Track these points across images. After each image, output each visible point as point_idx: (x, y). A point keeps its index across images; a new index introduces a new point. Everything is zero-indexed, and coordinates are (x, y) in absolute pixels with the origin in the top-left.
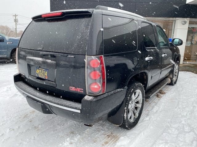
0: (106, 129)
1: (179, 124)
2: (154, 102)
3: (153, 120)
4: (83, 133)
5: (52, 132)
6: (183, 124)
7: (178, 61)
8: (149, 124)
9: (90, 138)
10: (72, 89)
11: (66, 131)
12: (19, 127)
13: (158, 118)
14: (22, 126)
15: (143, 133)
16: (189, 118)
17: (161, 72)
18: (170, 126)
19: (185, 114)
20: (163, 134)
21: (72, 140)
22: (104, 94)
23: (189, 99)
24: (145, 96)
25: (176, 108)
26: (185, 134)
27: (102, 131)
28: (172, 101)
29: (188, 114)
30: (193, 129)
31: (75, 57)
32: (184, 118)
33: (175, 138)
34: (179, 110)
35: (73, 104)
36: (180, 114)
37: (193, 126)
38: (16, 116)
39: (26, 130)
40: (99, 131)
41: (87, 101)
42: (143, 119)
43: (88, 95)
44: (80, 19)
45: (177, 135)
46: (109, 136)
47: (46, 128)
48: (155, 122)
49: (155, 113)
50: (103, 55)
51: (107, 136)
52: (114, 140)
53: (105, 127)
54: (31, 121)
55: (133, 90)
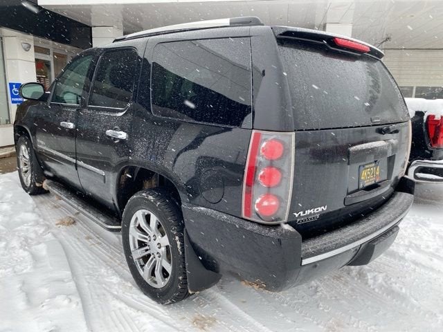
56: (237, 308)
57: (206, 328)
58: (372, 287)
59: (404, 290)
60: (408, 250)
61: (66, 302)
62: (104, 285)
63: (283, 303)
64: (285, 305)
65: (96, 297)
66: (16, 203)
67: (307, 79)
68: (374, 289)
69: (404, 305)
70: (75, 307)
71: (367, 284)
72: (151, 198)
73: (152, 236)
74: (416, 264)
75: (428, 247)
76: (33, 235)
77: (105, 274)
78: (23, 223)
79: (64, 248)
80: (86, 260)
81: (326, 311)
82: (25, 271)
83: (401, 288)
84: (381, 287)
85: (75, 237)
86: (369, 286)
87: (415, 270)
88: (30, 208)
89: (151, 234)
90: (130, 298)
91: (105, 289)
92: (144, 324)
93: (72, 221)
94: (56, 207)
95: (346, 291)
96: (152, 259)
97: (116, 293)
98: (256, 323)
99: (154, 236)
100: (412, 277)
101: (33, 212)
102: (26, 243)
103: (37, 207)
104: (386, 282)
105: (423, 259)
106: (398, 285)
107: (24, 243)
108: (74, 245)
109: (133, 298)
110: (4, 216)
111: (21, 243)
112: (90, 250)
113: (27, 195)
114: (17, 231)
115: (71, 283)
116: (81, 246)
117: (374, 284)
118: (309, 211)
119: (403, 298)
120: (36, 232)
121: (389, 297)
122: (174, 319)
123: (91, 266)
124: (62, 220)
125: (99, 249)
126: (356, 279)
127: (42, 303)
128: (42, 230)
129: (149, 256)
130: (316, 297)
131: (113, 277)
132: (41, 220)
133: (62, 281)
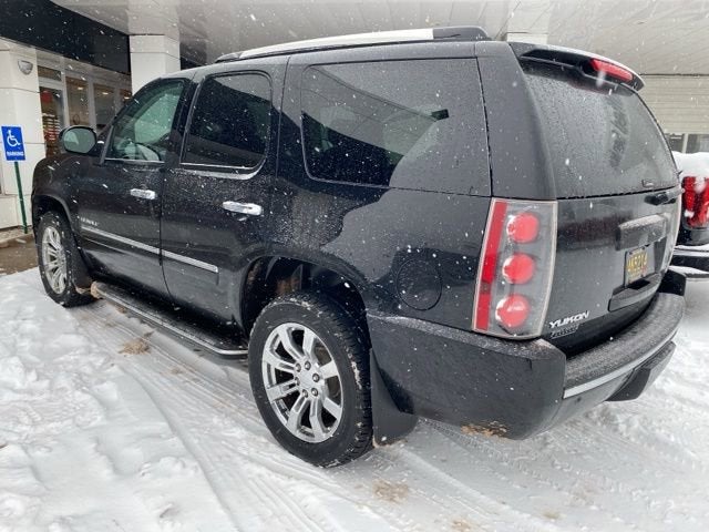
56: (436, 470)
57: (397, 499)
58: (624, 434)
59: (673, 439)
60: (665, 380)
61: (178, 467)
62: (223, 442)
63: (501, 460)
64: (505, 464)
65: (217, 460)
66: (45, 319)
67: (565, 121)
68: (628, 438)
69: (676, 459)
70: (192, 474)
71: (616, 430)
72: (305, 304)
73: (302, 364)
74: (682, 400)
75: (693, 375)
76: (88, 370)
77: (221, 425)
78: (66, 350)
79: (145, 388)
80: (184, 405)
81: (566, 470)
82: (93, 424)
83: (669, 436)
84: (639, 434)
85: (154, 370)
86: (621, 434)
87: (681, 409)
88: (71, 327)
89: (301, 360)
90: (270, 459)
91: (227, 447)
92: (304, 496)
93: (144, 346)
94: (109, 325)
95: (589, 441)
96: (303, 399)
97: (245, 453)
98: (469, 491)
99: (307, 363)
100: (680, 419)
101: (77, 333)
102: (81, 382)
103: (80, 326)
104: (645, 428)
105: (689, 392)
106: (663, 431)
107: (78, 381)
108: (157, 383)
109: (274, 459)
110: (33, 340)
111: (74, 381)
112: (185, 389)
113: (59, 307)
114: (62, 363)
115: (175, 439)
116: (170, 385)
117: (627, 431)
118: (568, 319)
119: (674, 450)
120: (90, 364)
121: (653, 448)
122: (346, 488)
123: (193, 415)
124: (128, 345)
125: (198, 388)
126: (599, 424)
127: (140, 470)
128: (100, 361)
129: (296, 394)
130: (547, 451)
131: (234, 429)
132: (94, 346)
133: (159, 436)
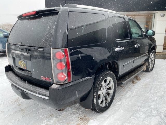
0: (81, 112)
1: (148, 108)
2: (129, 88)
3: (125, 104)
4: (60, 116)
5: (35, 115)
6: (152, 109)
7: (154, 50)
8: (120, 108)
9: (65, 120)
10: (43, 78)
11: (46, 114)
12: (9, 110)
13: (130, 102)
14: (11, 109)
15: (113, 117)
16: (158, 103)
17: (134, 60)
18: (140, 110)
19: (155, 99)
20: (130, 118)
21: (48, 123)
22: (70, 82)
23: (162, 85)
24: (116, 82)
25: (148, 93)
26: (151, 117)
27: (77, 114)
28: (146, 87)
29: (158, 99)
30: (160, 113)
31: (43, 50)
32: (154, 103)
33: (141, 121)
34: (150, 95)
35: (44, 92)
36: (151, 99)
37: (161, 110)
38: (9, 100)
39: (14, 113)
40: (74, 114)
41: (53, 89)
42: (115, 104)
43: (55, 84)
44: (49, 17)
45: (144, 119)
46: (82, 119)
47: (31, 111)
48: (126, 106)
49: (128, 98)
50: (68, 47)
51: (80, 118)
52: (86, 122)
53: (81, 111)
54: (19, 105)
55: (102, 77)
